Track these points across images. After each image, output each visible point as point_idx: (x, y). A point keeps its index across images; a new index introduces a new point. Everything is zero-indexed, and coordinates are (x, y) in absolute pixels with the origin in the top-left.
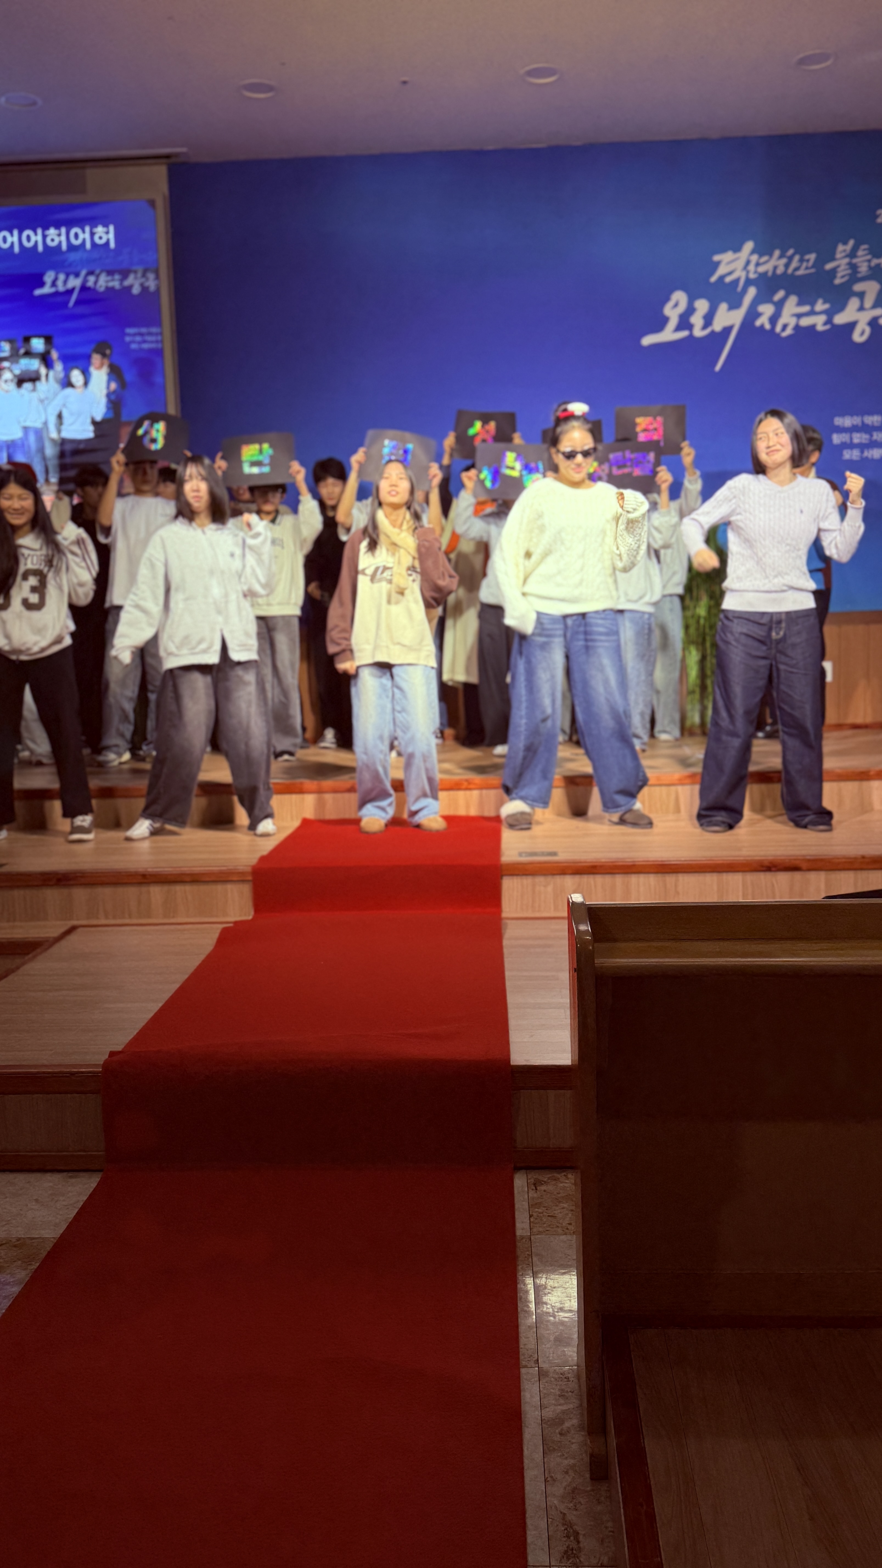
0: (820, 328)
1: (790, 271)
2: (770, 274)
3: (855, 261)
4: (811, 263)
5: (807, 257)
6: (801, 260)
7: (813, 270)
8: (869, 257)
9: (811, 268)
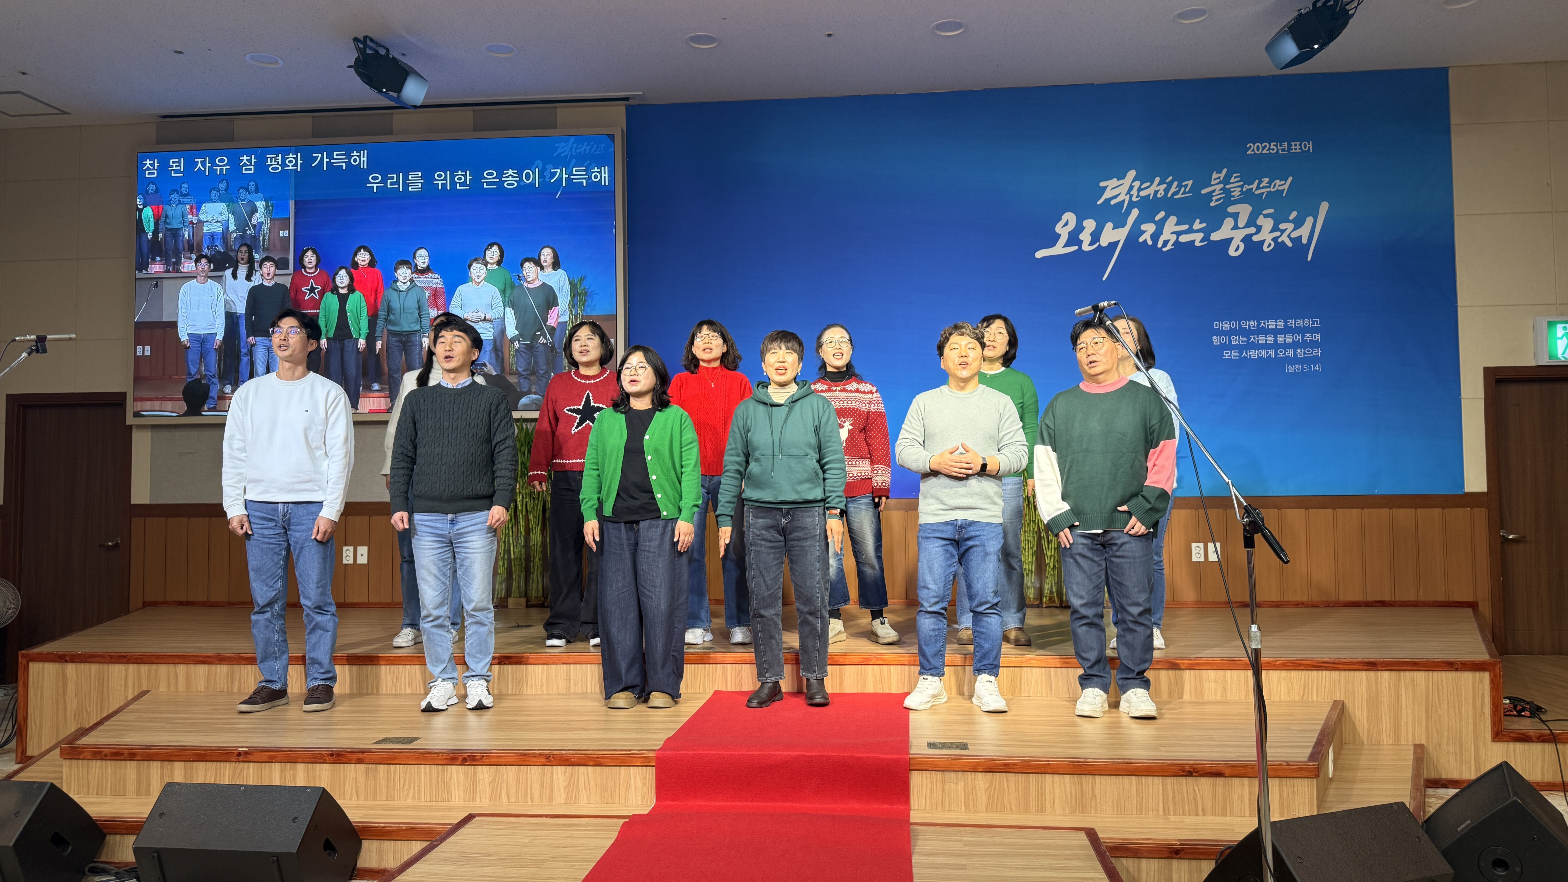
0: (1197, 244)
1: (1169, 196)
2: (1151, 198)
3: (1228, 186)
4: (1188, 189)
6: (1180, 186)
7: (1190, 195)
8: (1241, 183)
9: (1188, 192)
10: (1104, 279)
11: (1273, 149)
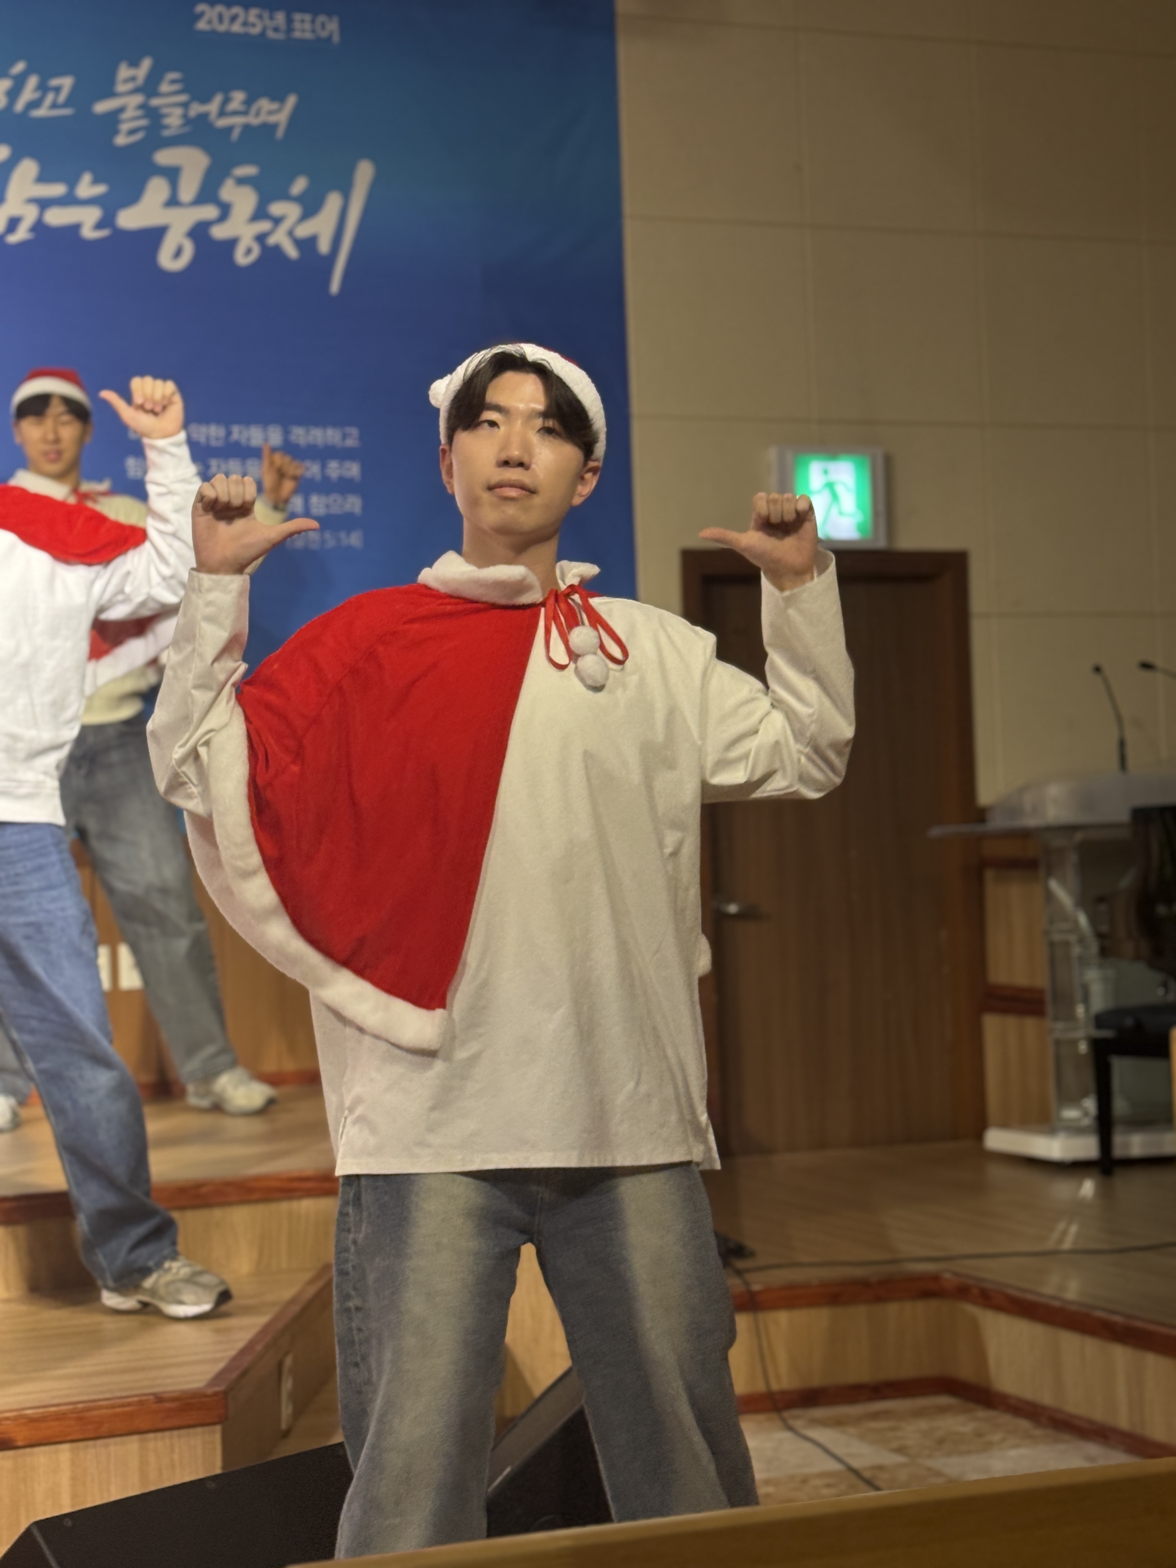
0: (88, 233)
3: (155, 102)
4: (62, 97)
5: (55, 82)
6: (43, 88)
7: (67, 112)
8: (183, 98)
9: (66, 105)
11: (254, 25)
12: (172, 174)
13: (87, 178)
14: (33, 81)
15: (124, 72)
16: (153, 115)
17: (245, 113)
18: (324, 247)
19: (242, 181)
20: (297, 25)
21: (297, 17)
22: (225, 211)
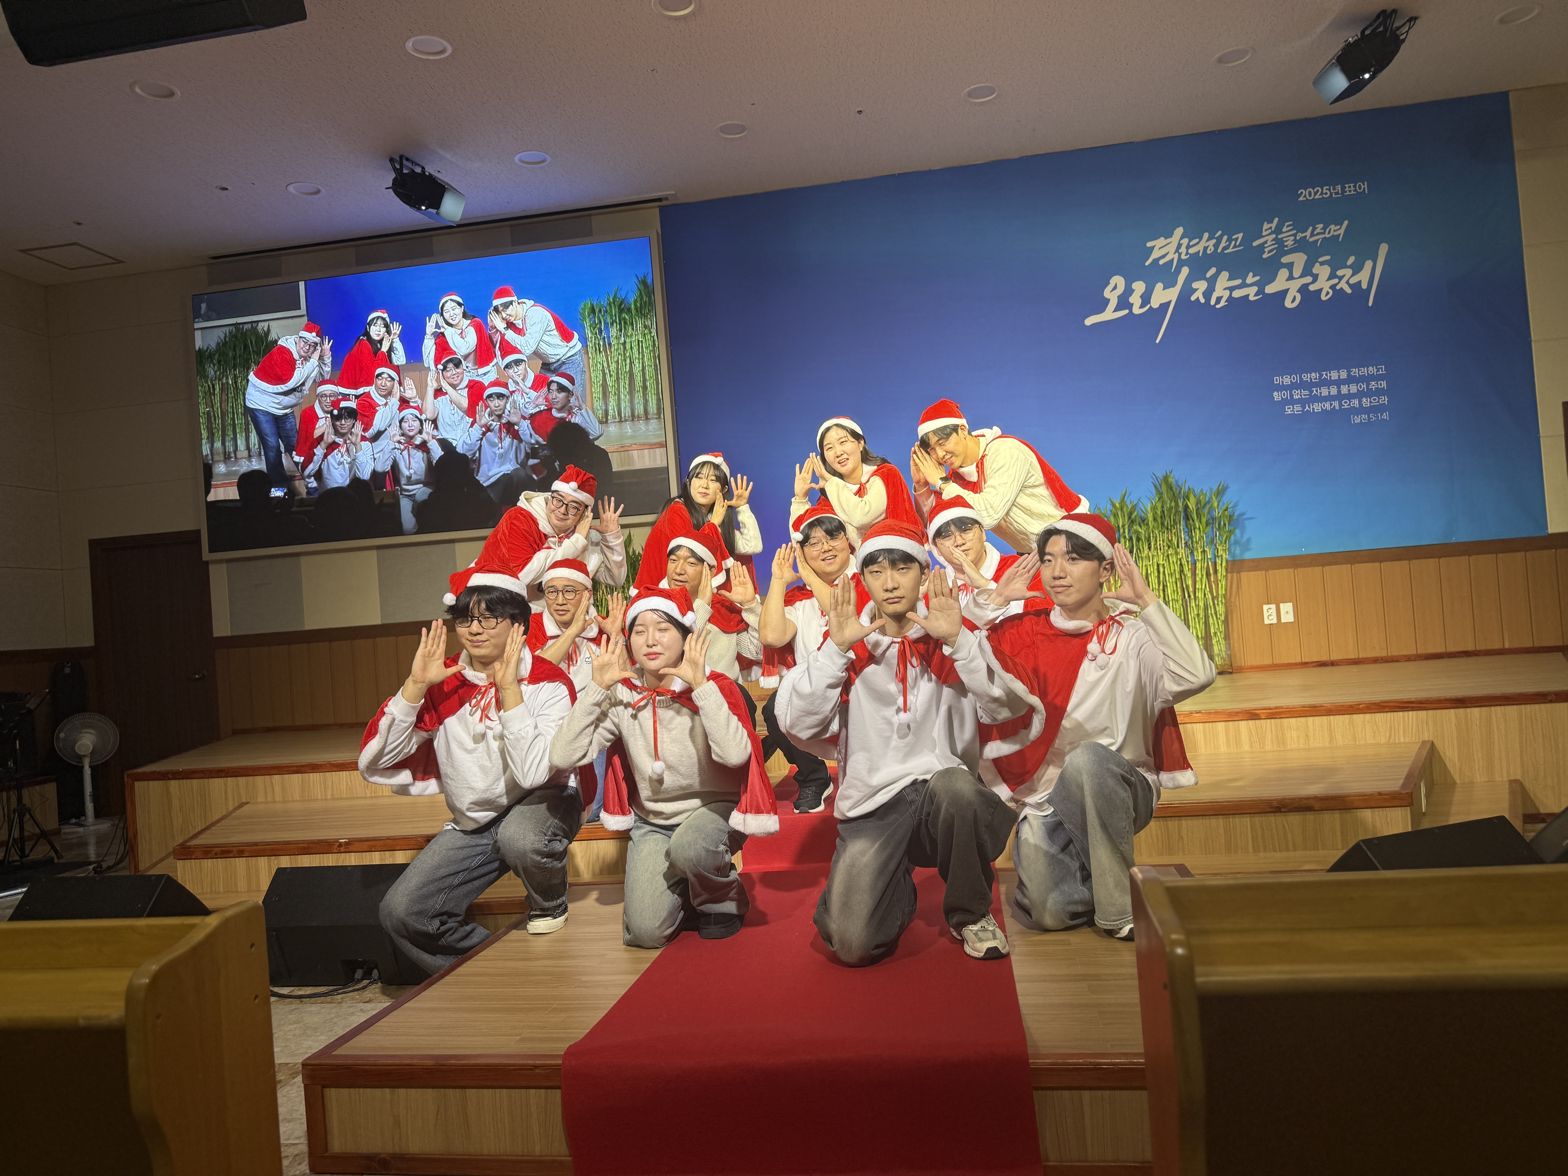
0: (1252, 298)
1: (1219, 251)
2: (1200, 255)
3: (1281, 236)
4: (1239, 242)
5: (1234, 237)
6: (1230, 240)
7: (1240, 248)
8: (1294, 232)
9: (1239, 246)
10: (1157, 341)
11: (1326, 194)
12: (1290, 266)
13: (1251, 274)
14: (1225, 238)
15: (1266, 226)
16: (1280, 242)
17: (1324, 233)
18: (1364, 286)
19: (1322, 264)
20: (1347, 189)
21: (1347, 186)
22: (1315, 278)
